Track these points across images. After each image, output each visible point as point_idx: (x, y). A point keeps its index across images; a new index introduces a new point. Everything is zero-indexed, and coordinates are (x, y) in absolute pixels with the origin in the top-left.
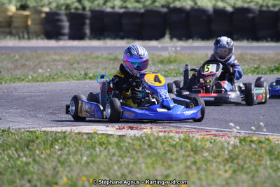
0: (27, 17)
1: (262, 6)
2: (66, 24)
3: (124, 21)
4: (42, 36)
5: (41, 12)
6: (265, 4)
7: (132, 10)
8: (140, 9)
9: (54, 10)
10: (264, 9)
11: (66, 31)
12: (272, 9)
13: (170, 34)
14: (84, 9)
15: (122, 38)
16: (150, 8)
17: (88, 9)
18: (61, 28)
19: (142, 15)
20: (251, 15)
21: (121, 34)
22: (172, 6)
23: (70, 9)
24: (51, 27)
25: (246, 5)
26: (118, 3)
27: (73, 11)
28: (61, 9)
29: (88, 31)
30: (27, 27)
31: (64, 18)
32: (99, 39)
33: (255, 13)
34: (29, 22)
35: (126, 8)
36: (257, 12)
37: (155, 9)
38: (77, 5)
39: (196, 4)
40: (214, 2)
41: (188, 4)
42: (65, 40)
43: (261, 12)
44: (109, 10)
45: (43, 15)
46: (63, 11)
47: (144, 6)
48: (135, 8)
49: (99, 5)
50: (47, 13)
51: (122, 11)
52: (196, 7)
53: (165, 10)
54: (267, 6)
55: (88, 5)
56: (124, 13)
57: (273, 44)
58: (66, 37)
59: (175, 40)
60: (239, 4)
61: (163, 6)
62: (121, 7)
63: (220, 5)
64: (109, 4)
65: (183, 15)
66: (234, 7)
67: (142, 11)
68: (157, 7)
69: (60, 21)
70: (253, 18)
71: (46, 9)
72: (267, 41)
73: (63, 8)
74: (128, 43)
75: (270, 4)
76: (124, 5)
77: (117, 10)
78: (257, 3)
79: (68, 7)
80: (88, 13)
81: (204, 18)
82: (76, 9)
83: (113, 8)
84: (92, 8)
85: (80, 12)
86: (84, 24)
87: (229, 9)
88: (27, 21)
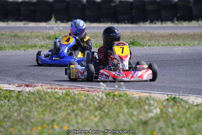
3: (22, 8)
13: (55, 18)
15: (21, 21)
20: (113, 4)
21: (21, 18)
32: (4, 21)
33: (116, 3)
36: (118, 2)
43: (121, 2)
56: (22, 2)
57: (129, 25)
59: (59, 22)
65: (65, 4)
67: (35, 1)
70: (115, 6)
72: (125, 23)
74: (25, 24)
81: (80, 6)
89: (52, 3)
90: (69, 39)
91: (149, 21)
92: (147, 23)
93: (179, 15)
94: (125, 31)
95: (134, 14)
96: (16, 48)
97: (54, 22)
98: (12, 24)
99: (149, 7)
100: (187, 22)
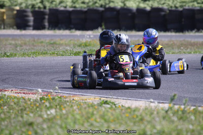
0: (3, 13)
1: (172, 7)
2: (31, 18)
3: (73, 17)
4: (15, 27)
5: (13, 10)
7: (79, 9)
8: (85, 8)
9: (24, 8)
10: (174, 9)
11: (31, 23)
12: (179, 9)
14: (45, 7)
16: (91, 7)
17: (47, 8)
18: (28, 21)
19: (86, 12)
20: (163, 13)
22: (107, 6)
23: (35, 8)
24: (20, 21)
25: (160, 6)
26: (69, 4)
27: (37, 9)
28: (28, 8)
29: (46, 24)
30: (3, 20)
31: (30, 14)
33: (165, 12)
34: (5, 17)
35: (75, 7)
37: (95, 8)
38: (40, 5)
39: (125, 5)
40: (137, 3)
41: (119, 5)
42: (30, 30)
43: (170, 11)
44: (62, 9)
45: (15, 12)
46: (29, 10)
47: (88, 6)
48: (81, 7)
49: (56, 5)
50: (17, 11)
51: (71, 9)
52: (125, 7)
53: (102, 9)
54: (176, 7)
55: (48, 5)
56: (73, 11)
58: (31, 28)
60: (156, 5)
61: (101, 6)
62: (72, 7)
63: (142, 5)
64: (63, 4)
65: (115, 13)
66: (151, 7)
67: (86, 9)
68: (97, 6)
69: (27, 16)
70: (165, 15)
71: (17, 8)
72: (171, 32)
73: (30, 7)
75: (178, 5)
76: (74, 5)
77: (68, 8)
78: (169, 5)
79: (33, 6)
80: (47, 10)
81: (130, 15)
82: (39, 8)
83: (65, 7)
84: (51, 7)
85: (42, 10)
86: (44, 18)
87: (148, 9)
88: (3, 16)
89: (103, 11)
90: (141, 47)
91: (196, 30)
92: (194, 32)
95: (183, 23)
96: (27, 55)
98: (58, 32)
99: (198, 16)
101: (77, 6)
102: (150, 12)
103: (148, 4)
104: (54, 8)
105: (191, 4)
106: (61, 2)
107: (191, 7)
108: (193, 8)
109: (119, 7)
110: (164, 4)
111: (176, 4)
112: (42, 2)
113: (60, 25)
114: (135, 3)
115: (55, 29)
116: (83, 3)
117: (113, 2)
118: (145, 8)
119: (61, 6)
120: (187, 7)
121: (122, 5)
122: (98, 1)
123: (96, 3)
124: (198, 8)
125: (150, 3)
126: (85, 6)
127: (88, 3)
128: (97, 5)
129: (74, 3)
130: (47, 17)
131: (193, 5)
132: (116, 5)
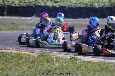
1: (70, 6)
3: (19, 10)
6: (71, 5)
8: (25, 5)
10: (70, 7)
12: (73, 7)
14: (5, 5)
15: (18, 16)
16: (29, 5)
17: (6, 5)
20: (66, 9)
21: (18, 14)
22: (37, 5)
25: (64, 5)
26: (17, 3)
32: (10, 16)
35: (20, 5)
36: (68, 8)
37: (31, 5)
38: (2, 3)
39: (46, 4)
41: (43, 4)
44: (14, 5)
47: (27, 5)
49: (10, 3)
51: (19, 6)
52: (46, 5)
53: (34, 6)
54: (72, 6)
55: (6, 3)
56: (19, 7)
59: (37, 17)
60: (61, 5)
61: (34, 5)
62: (18, 5)
63: (54, 5)
64: (14, 3)
65: (41, 8)
66: (59, 6)
67: (26, 6)
74: (20, 18)
75: (72, 5)
76: (20, 4)
77: (17, 5)
78: (68, 5)
80: (6, 6)
82: (2, 5)
83: (16, 5)
84: (8, 5)
85: (3, 6)
89: (35, 7)
91: (83, 18)
93: (98, 15)
94: (69, 22)
95: (75, 14)
96: (8, 30)
97: (35, 17)
98: (13, 18)
100: (101, 19)
101: (22, 4)
102: (59, 8)
103: (57, 4)
104: (10, 5)
105: (79, 4)
106: (13, 2)
107: (79, 6)
108: (80, 6)
109: (43, 5)
110: (65, 4)
111: (72, 4)
112: (3, 2)
113: (13, 14)
114: (51, 4)
115: (11, 16)
116: (25, 3)
117: (40, 3)
118: (56, 6)
119: (13, 4)
120: (77, 6)
121: (44, 4)
122: (32, 2)
123: (31, 3)
124: (83, 7)
125: (59, 3)
126: (26, 4)
127: (27, 3)
128: (31, 4)
129: (20, 3)
130: (6, 10)
131: (80, 5)
132: (41, 4)
